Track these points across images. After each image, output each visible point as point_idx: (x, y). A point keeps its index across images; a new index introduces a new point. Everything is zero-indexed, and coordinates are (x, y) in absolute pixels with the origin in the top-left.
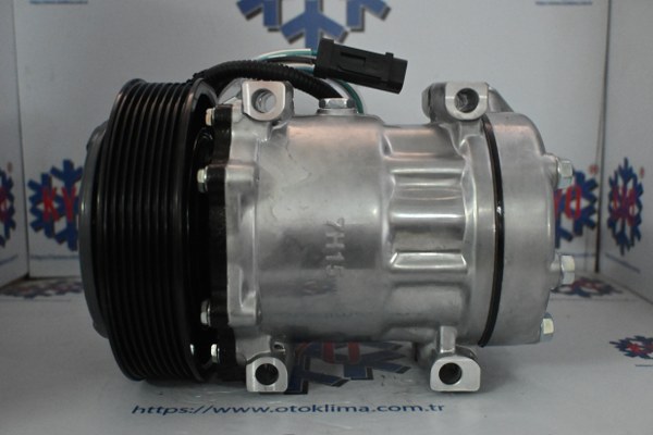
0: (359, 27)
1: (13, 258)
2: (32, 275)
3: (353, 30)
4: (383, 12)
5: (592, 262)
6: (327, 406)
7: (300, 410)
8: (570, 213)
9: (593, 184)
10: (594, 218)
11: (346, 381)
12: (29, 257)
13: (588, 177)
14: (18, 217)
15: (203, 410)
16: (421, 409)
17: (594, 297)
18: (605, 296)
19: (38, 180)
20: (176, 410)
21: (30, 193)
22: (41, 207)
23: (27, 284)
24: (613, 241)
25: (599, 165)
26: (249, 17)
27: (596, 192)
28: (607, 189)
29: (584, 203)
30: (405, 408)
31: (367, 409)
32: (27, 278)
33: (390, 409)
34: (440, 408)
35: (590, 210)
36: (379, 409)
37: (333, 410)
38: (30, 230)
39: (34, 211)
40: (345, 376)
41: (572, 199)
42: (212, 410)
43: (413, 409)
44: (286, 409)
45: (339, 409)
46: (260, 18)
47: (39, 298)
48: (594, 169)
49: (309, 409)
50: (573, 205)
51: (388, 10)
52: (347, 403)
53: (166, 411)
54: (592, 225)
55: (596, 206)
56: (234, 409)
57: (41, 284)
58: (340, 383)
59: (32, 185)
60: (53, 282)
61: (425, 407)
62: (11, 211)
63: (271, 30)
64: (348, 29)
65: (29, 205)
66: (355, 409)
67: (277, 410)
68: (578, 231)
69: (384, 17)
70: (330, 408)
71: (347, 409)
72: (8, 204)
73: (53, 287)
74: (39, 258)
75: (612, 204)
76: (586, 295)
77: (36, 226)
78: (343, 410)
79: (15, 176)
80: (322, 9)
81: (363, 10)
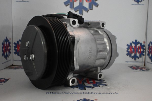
0: (92, 9)
1: (10, 60)
2: (14, 64)
3: (90, 10)
4: (97, 5)
5: (144, 63)
6: (91, 93)
7: (85, 93)
8: (139, 52)
9: (144, 46)
10: (144, 53)
11: (94, 87)
12: (13, 60)
13: (143, 44)
14: (11, 51)
15: (63, 93)
16: (113, 93)
17: (146, 71)
18: (148, 71)
19: (16, 42)
20: (56, 93)
21: (14, 45)
22: (17, 49)
23: (13, 67)
24: (149, 59)
25: (145, 41)
26: (66, 6)
27: (145, 48)
28: (147, 47)
29: (142, 50)
30: (109, 93)
31: (101, 93)
32: (13, 65)
33: (106, 93)
34: (118, 93)
35: (143, 52)
36: (103, 93)
37: (93, 93)
38: (14, 54)
39: (15, 49)
40: (94, 86)
41: (139, 49)
42: (65, 93)
43: (111, 93)
44: (82, 93)
45: (94, 93)
46: (69, 6)
47: (17, 69)
48: (144, 42)
49: (87, 93)
50: (139, 50)
51: (98, 5)
52: (96, 92)
53: (54, 93)
54: (144, 55)
55: (145, 51)
56: (70, 93)
57: (16, 67)
58: (93, 88)
59: (15, 43)
60: (19, 66)
61: (114, 93)
62: (10, 49)
63: (71, 9)
64: (89, 9)
65: (14, 48)
66: (98, 93)
67: (80, 93)
68: (140, 56)
69: (97, 7)
70: (92, 93)
71: (96, 93)
72: (10, 48)
73: (19, 67)
74: (16, 60)
75: (149, 50)
76: (144, 71)
77: (15, 53)
78: (95, 93)
79: (11, 41)
80: (83, 4)
81: (93, 5)
